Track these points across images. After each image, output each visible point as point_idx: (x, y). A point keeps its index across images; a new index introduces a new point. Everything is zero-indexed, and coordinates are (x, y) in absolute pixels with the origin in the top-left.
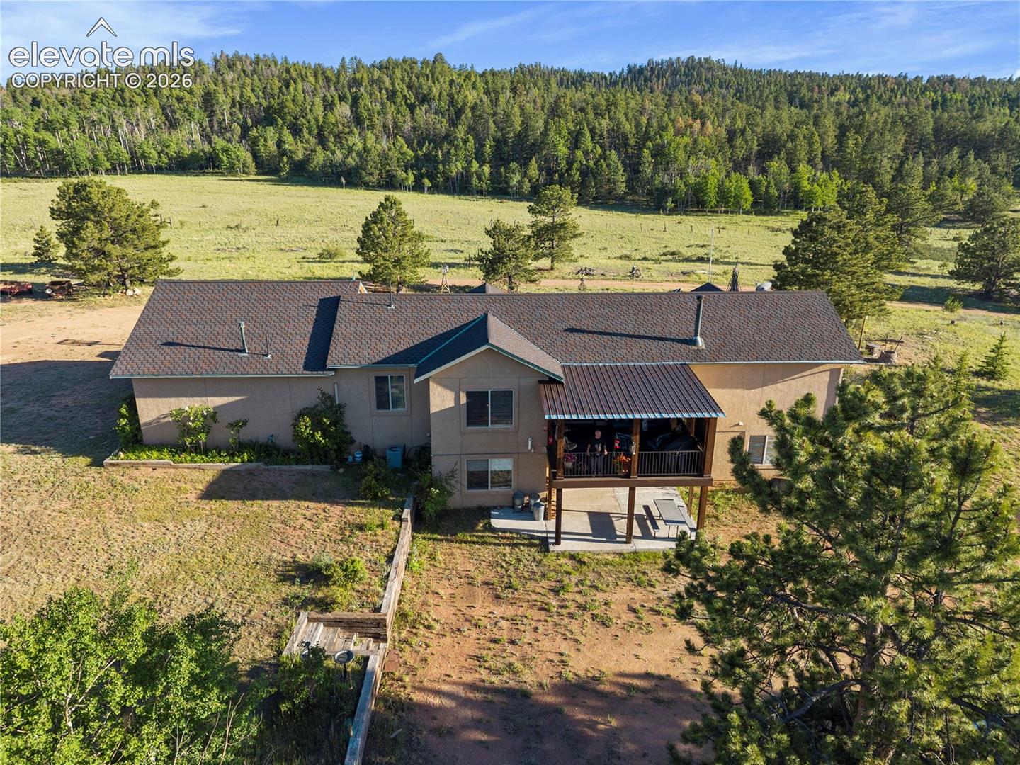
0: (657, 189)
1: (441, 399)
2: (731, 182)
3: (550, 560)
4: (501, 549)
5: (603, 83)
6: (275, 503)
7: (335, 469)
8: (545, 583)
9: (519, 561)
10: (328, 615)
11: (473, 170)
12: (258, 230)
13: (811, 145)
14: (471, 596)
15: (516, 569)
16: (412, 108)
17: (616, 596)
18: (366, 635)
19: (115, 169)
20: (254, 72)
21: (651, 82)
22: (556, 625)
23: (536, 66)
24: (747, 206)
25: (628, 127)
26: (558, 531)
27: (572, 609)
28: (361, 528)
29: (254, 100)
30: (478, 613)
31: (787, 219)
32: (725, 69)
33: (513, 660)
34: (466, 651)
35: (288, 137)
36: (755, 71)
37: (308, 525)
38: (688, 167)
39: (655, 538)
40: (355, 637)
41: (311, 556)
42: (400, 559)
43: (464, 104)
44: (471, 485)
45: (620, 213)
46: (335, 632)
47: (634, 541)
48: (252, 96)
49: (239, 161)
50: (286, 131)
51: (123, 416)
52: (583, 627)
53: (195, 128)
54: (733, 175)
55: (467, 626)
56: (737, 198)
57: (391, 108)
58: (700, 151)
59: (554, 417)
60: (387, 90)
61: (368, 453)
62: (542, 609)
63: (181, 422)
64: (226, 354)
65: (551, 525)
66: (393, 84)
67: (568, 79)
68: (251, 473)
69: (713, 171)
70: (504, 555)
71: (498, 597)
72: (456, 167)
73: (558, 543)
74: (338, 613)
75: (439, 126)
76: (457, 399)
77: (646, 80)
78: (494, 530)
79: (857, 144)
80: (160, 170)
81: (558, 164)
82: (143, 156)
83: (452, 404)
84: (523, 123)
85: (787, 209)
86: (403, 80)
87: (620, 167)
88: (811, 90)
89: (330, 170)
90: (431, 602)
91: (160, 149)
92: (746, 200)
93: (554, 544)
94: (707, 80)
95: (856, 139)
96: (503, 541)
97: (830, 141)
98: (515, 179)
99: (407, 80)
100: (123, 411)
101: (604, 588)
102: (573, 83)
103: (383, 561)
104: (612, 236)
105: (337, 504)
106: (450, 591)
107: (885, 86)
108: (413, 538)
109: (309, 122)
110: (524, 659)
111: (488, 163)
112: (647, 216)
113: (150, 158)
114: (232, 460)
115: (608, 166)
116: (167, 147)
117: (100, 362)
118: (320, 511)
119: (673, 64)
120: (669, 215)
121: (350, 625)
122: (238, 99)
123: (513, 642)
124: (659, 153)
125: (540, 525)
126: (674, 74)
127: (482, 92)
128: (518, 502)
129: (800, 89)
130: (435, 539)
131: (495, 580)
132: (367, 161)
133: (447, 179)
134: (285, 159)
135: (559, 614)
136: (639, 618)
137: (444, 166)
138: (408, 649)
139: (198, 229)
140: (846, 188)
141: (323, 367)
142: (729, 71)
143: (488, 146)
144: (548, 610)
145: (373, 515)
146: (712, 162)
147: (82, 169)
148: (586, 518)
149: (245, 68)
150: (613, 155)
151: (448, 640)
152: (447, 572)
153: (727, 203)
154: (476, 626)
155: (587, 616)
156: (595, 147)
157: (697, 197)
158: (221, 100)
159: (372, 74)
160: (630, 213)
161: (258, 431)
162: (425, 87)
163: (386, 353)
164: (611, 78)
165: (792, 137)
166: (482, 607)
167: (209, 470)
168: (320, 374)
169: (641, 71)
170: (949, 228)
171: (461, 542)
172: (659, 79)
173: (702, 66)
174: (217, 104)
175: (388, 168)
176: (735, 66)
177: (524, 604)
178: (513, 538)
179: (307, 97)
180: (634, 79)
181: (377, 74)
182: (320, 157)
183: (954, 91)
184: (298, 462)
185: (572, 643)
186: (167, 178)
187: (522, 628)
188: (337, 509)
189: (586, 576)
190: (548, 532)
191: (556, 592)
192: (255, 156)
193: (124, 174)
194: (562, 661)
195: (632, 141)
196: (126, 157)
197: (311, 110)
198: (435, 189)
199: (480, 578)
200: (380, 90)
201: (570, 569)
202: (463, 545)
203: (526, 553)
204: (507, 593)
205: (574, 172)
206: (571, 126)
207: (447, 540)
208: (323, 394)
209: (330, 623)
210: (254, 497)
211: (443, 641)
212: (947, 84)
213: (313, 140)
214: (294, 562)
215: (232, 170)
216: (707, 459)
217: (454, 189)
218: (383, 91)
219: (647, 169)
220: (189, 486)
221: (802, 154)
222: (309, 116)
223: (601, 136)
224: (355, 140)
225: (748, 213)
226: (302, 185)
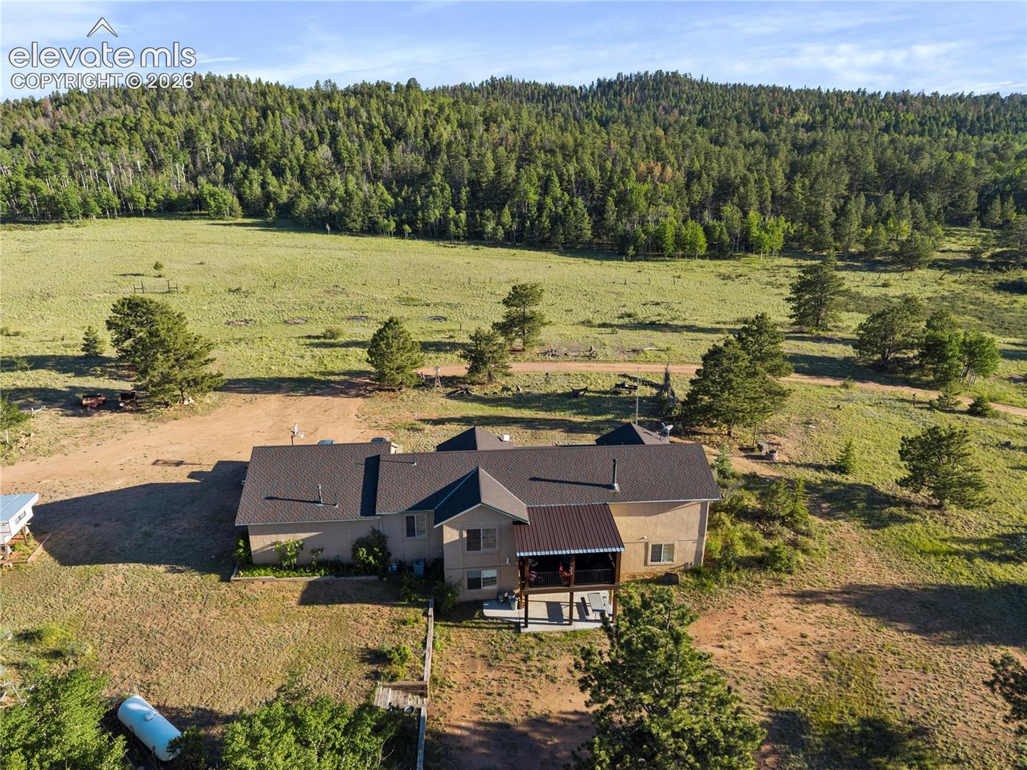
0: (620, 236)
1: (451, 535)
2: (687, 229)
3: (521, 639)
4: (490, 631)
5: (573, 96)
6: (347, 606)
7: (381, 578)
8: (519, 655)
9: (502, 640)
10: (394, 684)
11: (451, 216)
12: (258, 294)
13: (761, 188)
14: (474, 666)
15: (501, 645)
16: (389, 144)
17: (561, 662)
18: (415, 694)
19: (104, 213)
20: (229, 96)
21: (620, 96)
22: (525, 682)
23: (507, 79)
24: (703, 251)
25: (594, 173)
26: (526, 618)
27: (534, 672)
28: (404, 623)
29: (234, 135)
30: (479, 676)
31: (738, 263)
32: (691, 82)
33: (500, 705)
34: (473, 701)
35: (272, 180)
36: (721, 85)
37: (371, 622)
38: (649, 215)
39: (587, 621)
40: (410, 696)
41: (377, 644)
42: (429, 644)
43: (439, 143)
44: (470, 587)
45: (586, 260)
46: (398, 693)
47: (574, 623)
48: (233, 131)
49: (225, 204)
50: (269, 172)
51: (240, 547)
52: (540, 683)
53: (180, 169)
54: (691, 223)
55: (473, 685)
56: (693, 245)
57: (369, 147)
58: (660, 197)
59: (522, 554)
60: (364, 124)
61: (402, 566)
62: (516, 673)
63: (282, 551)
64: (308, 505)
65: (522, 613)
66: (369, 118)
67: (539, 93)
68: (327, 583)
69: (670, 218)
70: (493, 636)
71: (490, 665)
72: (435, 214)
73: (526, 626)
74: (399, 682)
75: (416, 165)
76: (461, 535)
77: (615, 95)
78: (486, 618)
79: (803, 187)
80: (148, 213)
81: (529, 211)
82: (132, 199)
83: (458, 538)
84: (496, 168)
85: (739, 252)
86: (378, 110)
87: (586, 215)
88: (772, 111)
89: (315, 215)
90: (450, 670)
91: (148, 192)
92: (701, 247)
93: (523, 627)
94: (674, 95)
95: (803, 182)
96: (492, 626)
97: (780, 181)
98: (490, 226)
99: (382, 109)
100: (241, 544)
101: (554, 657)
102: (544, 97)
103: (420, 646)
104: (578, 292)
105: (386, 605)
106: (461, 662)
107: (843, 105)
108: (435, 625)
109: (290, 161)
110: (506, 705)
111: (464, 209)
112: (611, 263)
113: (139, 202)
114: (314, 575)
115: (576, 213)
116: (155, 190)
117: (192, 483)
118: (377, 611)
119: (641, 77)
120: (630, 261)
121: (406, 689)
122: (217, 132)
123: (500, 695)
124: (622, 200)
125: (515, 613)
126: (643, 88)
127: (456, 125)
128: (500, 597)
129: (762, 108)
130: (448, 626)
131: (488, 654)
132: (350, 208)
133: (426, 224)
134: (271, 205)
135: (527, 676)
136: (574, 676)
137: (423, 212)
138: (440, 701)
139: (203, 293)
140: (792, 231)
141: (373, 513)
142: (696, 87)
143: (464, 193)
144: (520, 673)
145: (411, 613)
146: (670, 209)
147: (74, 215)
148: (544, 606)
149: (220, 92)
150: (580, 202)
151: (462, 695)
152: (458, 650)
153: (684, 248)
154: (478, 685)
155: (543, 676)
156: (563, 195)
157: (657, 244)
158: (203, 138)
159: (348, 103)
160: (596, 259)
161: (330, 553)
162: (401, 119)
163: (414, 502)
164: (581, 91)
165: (745, 181)
166: (481, 673)
167: (299, 583)
168: (372, 518)
169: (610, 84)
170: (882, 271)
171: (465, 627)
172: (628, 94)
173: (670, 81)
174: (199, 141)
175: (370, 215)
176: (702, 81)
177: (506, 670)
178: (498, 623)
179: (287, 133)
180: (604, 93)
181: (353, 103)
182: (304, 203)
183: (907, 111)
184: (356, 574)
185: (534, 694)
186: (156, 222)
187: (505, 685)
188: (386, 610)
189: (543, 649)
190: (520, 618)
191: (525, 661)
192: (240, 197)
193: (114, 218)
194: (528, 706)
195: (597, 187)
196: (116, 202)
197: (292, 150)
198: (416, 235)
199: (479, 653)
200: (358, 123)
201: (533, 644)
202: (467, 629)
203: (507, 634)
204: (495, 663)
205: (544, 219)
206: (541, 170)
207: (456, 626)
208: (373, 529)
209: (395, 688)
210: (333, 602)
211: (460, 695)
212: (901, 104)
213: (297, 184)
214: (367, 648)
215: (219, 214)
216: (617, 573)
217: (433, 234)
218: (361, 126)
219: (611, 216)
220: (289, 595)
221: (753, 198)
222: (291, 156)
223: (569, 181)
224: (336, 183)
225: (703, 257)
226: (289, 231)
